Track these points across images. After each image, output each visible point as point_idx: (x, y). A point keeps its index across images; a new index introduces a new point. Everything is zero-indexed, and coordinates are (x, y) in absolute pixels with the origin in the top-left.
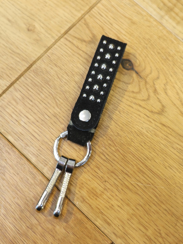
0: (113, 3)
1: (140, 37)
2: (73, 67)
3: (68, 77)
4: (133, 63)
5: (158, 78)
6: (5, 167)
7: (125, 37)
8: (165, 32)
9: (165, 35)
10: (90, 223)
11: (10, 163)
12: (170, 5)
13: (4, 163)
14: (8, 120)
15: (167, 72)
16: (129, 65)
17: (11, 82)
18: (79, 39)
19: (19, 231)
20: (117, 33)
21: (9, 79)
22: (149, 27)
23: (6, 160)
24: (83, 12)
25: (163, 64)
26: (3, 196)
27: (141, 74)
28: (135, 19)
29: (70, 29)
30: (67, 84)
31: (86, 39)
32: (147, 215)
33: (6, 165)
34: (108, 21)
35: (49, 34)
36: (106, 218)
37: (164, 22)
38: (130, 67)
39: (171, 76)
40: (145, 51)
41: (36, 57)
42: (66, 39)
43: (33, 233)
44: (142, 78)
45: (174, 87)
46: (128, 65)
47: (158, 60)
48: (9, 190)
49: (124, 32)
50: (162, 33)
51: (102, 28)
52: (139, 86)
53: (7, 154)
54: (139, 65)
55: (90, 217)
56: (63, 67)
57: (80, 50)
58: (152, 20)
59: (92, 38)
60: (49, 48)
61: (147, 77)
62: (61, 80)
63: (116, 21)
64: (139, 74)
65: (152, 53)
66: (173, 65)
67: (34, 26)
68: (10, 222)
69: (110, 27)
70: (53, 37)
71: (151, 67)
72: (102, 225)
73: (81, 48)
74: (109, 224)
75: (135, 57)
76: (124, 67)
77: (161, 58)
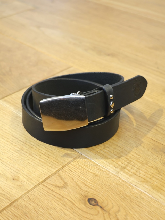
0: (80, 164)
1: (102, 184)
2: (48, 203)
3: (43, 210)
4: (98, 201)
5: (119, 211)
7: (90, 184)
8: (121, 181)
9: (121, 183)
12: (123, 165)
15: (126, 207)
16: (95, 202)
18: (53, 185)
20: (83, 182)
22: (109, 178)
24: (57, 169)
25: (122, 201)
27: (104, 208)
28: (97, 173)
29: (47, 179)
30: (42, 215)
31: (59, 185)
34: (77, 174)
35: (30, 182)
37: (120, 175)
38: (95, 204)
39: (130, 210)
40: (107, 193)
41: (18, 197)
42: (44, 185)
44: (106, 211)
45: (133, 217)
46: (93, 202)
47: (118, 199)
49: (89, 181)
50: (119, 181)
51: (72, 179)
52: (104, 216)
54: (103, 203)
56: (40, 203)
57: (54, 192)
58: (110, 174)
59: (64, 184)
60: (29, 191)
61: (110, 210)
62: (38, 212)
63: (83, 174)
64: (103, 208)
65: (112, 194)
66: (131, 202)
67: (19, 177)
69: (78, 178)
71: (112, 204)
73: (55, 191)
75: (99, 197)
76: (90, 204)
77: (120, 198)
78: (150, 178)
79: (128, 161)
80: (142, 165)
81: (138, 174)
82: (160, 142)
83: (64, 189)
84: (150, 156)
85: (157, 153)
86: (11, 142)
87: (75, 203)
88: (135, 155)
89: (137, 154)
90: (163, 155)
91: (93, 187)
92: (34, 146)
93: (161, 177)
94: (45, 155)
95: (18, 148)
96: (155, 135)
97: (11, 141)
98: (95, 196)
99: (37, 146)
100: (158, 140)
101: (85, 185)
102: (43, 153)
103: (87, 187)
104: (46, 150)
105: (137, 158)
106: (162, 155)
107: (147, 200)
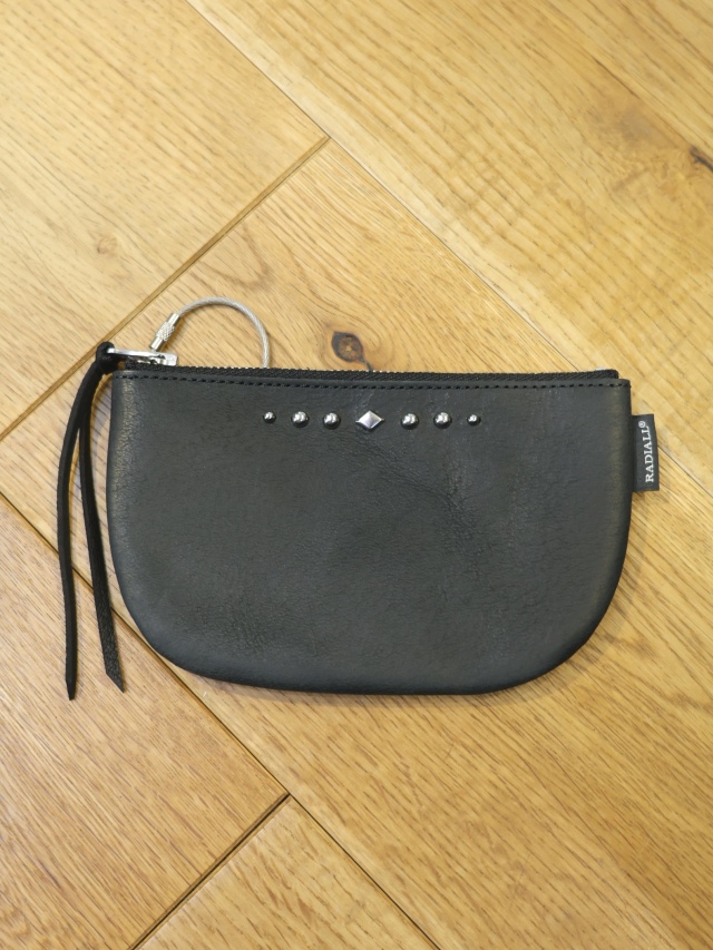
0: (320, 185)
1: (386, 277)
2: (210, 349)
4: (363, 345)
6: (27, 598)
7: (346, 275)
8: (450, 266)
9: (450, 273)
10: (233, 744)
11: (41, 589)
12: (467, 192)
13: (25, 588)
14: (40, 480)
16: (353, 349)
17: (50, 385)
18: (226, 277)
19: (57, 756)
20: (325, 264)
21: (46, 375)
22: (410, 249)
23: (30, 580)
24: (241, 207)
25: (439, 348)
26: (22, 670)
28: (375, 227)
29: (205, 249)
31: (246, 278)
32: (376, 729)
33: (29, 593)
34: (306, 233)
35: (151, 262)
36: (274, 732)
37: (449, 237)
38: (353, 354)
40: (396, 314)
41: (117, 322)
42: (195, 277)
43: (92, 763)
46: (349, 349)
47: (429, 337)
48: (35, 655)
49: (343, 262)
50: (444, 266)
51: (289, 251)
53: (35, 565)
54: (379, 350)
55: (234, 728)
58: (418, 232)
59: (262, 274)
60: (150, 299)
63: (326, 231)
65: (414, 318)
66: (467, 351)
67: (115, 239)
68: (35, 736)
69: (308, 249)
70: (160, 270)
71: (408, 356)
72: (264, 751)
74: (281, 748)
75: (368, 327)
76: (338, 354)
77: (437, 332)
78: (549, 256)
79: (489, 175)
80: (535, 192)
81: (512, 234)
82: (624, 77)
83: (262, 294)
84: (573, 149)
85: (600, 137)
86: (78, 72)
87: (291, 350)
88: (520, 146)
89: (527, 142)
90: (621, 147)
91: (353, 290)
92: (163, 95)
93: (588, 248)
94: (203, 138)
95: (106, 102)
96: (613, 39)
97: (79, 67)
98: (357, 324)
99: (173, 97)
100: (622, 67)
101: (329, 277)
102: (194, 129)
103: (335, 287)
104: (205, 117)
105: (523, 160)
106: (616, 148)
107: (522, 343)
